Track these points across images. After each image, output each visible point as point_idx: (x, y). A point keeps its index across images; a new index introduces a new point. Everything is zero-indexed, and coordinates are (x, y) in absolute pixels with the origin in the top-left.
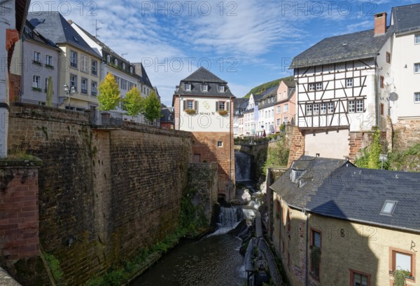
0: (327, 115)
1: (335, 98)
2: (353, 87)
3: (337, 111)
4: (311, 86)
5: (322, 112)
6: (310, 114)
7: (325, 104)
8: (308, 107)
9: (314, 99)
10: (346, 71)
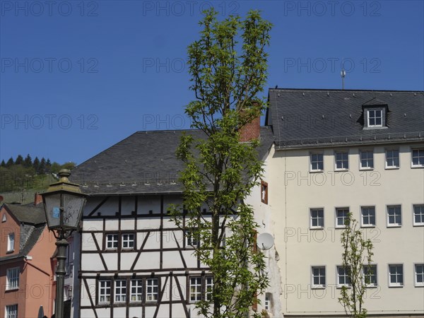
0: (143, 305)
1: (161, 270)
2: (198, 249)
4: (110, 239)
5: (135, 298)
6: (106, 302)
7: (141, 280)
8: (103, 285)
9: (116, 269)
10: (185, 214)
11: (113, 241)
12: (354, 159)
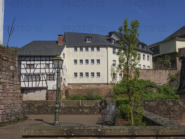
0: (36, 81)
1: (40, 73)
2: (49, 68)
3: (41, 79)
4: (28, 66)
5: (34, 79)
6: (27, 80)
7: (36, 75)
8: (26, 76)
9: (29, 73)
10: (46, 60)
11: (29, 66)
12: (84, 49)
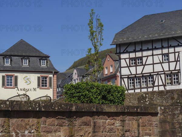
0: (147, 87)
1: (154, 72)
2: (169, 62)
3: (156, 84)
4: (132, 61)
5: (144, 85)
6: (132, 87)
7: (146, 77)
8: (130, 81)
9: (135, 73)
10: (162, 48)
